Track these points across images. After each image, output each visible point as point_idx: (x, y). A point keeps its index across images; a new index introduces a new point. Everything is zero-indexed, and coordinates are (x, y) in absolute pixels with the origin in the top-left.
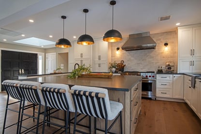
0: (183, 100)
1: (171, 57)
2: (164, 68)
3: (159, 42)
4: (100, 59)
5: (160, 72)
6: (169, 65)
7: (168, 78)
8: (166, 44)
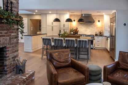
0: (106, 48)
1: (101, 28)
2: (98, 33)
3: (96, 19)
4: (64, 26)
5: (96, 35)
6: (100, 32)
7: (100, 38)
8: (99, 21)
